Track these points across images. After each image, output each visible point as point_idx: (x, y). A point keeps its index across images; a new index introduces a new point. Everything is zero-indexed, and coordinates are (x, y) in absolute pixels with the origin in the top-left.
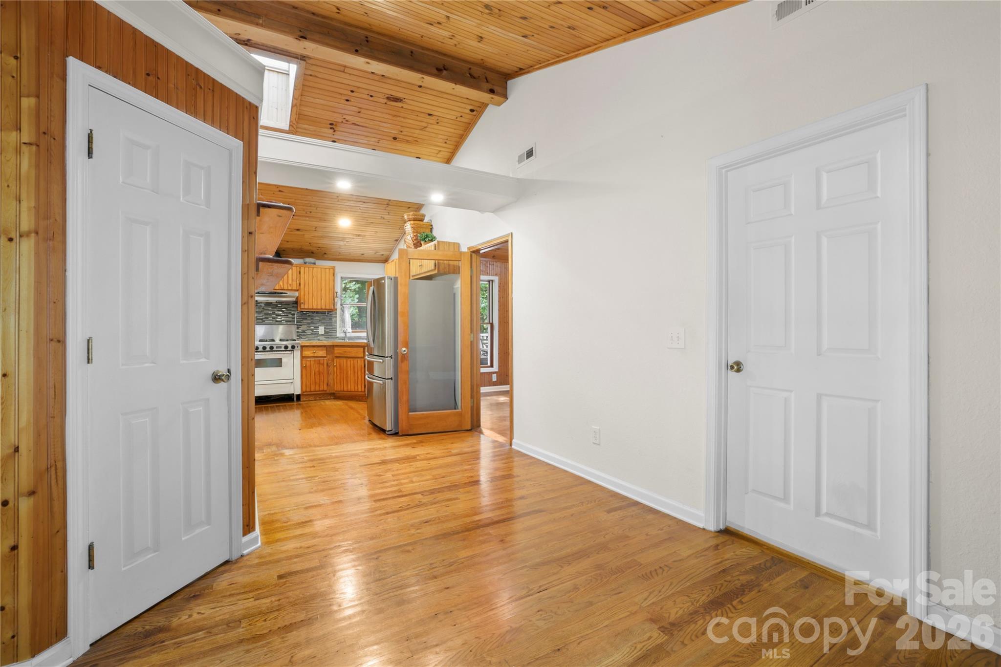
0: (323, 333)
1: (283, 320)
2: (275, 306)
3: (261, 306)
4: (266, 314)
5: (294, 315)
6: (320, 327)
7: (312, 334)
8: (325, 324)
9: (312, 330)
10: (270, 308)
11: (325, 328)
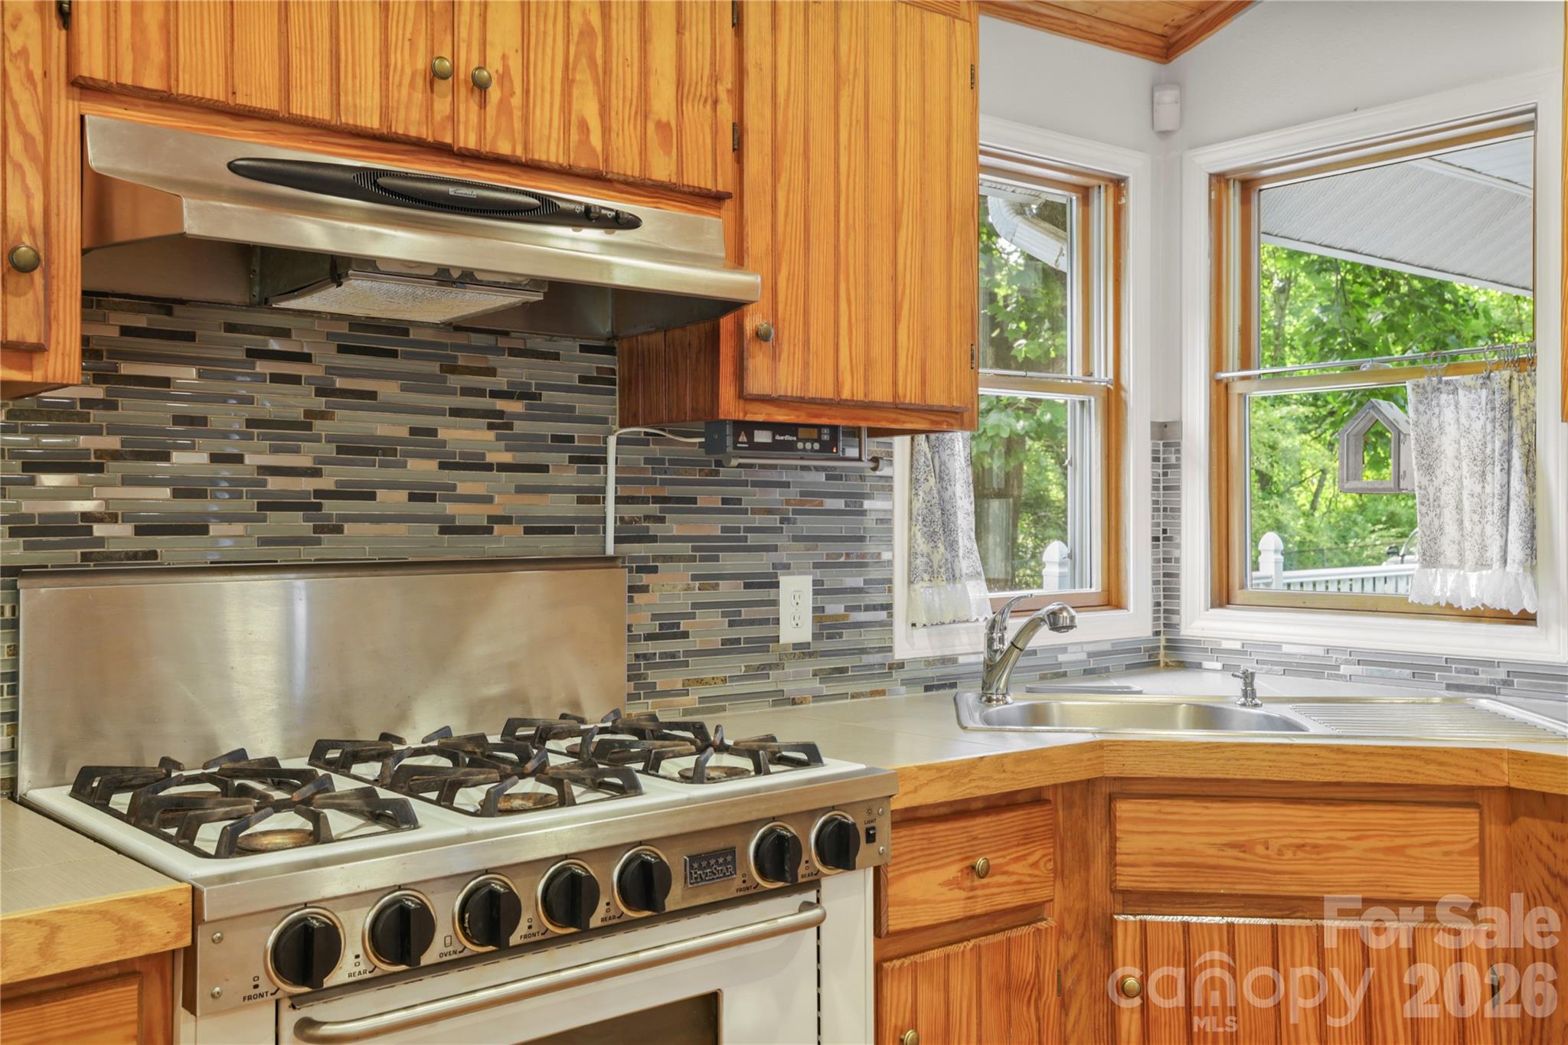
0: (805, 634)
1: (506, 520)
2: (434, 367)
3: (306, 358)
4: (352, 449)
5: (593, 459)
6: (785, 580)
7: (731, 646)
8: (822, 552)
9: (732, 611)
10: (388, 390)
11: (819, 588)
